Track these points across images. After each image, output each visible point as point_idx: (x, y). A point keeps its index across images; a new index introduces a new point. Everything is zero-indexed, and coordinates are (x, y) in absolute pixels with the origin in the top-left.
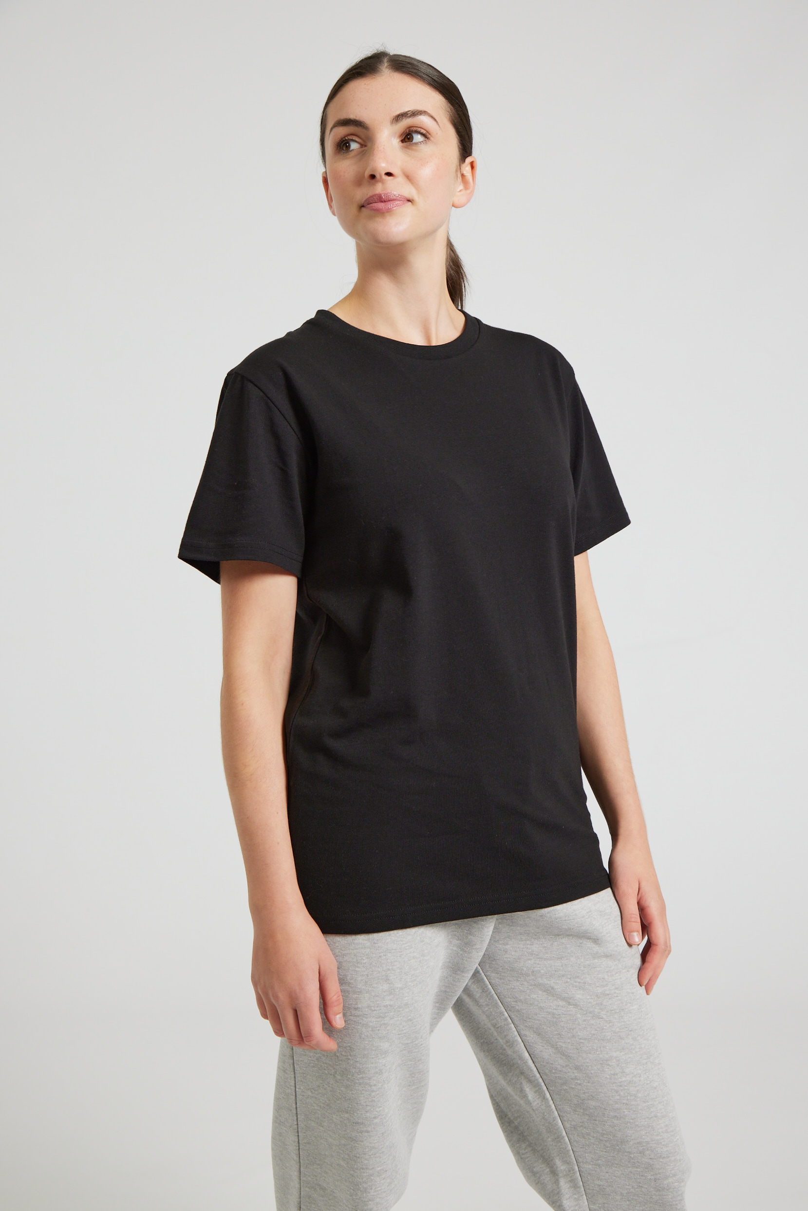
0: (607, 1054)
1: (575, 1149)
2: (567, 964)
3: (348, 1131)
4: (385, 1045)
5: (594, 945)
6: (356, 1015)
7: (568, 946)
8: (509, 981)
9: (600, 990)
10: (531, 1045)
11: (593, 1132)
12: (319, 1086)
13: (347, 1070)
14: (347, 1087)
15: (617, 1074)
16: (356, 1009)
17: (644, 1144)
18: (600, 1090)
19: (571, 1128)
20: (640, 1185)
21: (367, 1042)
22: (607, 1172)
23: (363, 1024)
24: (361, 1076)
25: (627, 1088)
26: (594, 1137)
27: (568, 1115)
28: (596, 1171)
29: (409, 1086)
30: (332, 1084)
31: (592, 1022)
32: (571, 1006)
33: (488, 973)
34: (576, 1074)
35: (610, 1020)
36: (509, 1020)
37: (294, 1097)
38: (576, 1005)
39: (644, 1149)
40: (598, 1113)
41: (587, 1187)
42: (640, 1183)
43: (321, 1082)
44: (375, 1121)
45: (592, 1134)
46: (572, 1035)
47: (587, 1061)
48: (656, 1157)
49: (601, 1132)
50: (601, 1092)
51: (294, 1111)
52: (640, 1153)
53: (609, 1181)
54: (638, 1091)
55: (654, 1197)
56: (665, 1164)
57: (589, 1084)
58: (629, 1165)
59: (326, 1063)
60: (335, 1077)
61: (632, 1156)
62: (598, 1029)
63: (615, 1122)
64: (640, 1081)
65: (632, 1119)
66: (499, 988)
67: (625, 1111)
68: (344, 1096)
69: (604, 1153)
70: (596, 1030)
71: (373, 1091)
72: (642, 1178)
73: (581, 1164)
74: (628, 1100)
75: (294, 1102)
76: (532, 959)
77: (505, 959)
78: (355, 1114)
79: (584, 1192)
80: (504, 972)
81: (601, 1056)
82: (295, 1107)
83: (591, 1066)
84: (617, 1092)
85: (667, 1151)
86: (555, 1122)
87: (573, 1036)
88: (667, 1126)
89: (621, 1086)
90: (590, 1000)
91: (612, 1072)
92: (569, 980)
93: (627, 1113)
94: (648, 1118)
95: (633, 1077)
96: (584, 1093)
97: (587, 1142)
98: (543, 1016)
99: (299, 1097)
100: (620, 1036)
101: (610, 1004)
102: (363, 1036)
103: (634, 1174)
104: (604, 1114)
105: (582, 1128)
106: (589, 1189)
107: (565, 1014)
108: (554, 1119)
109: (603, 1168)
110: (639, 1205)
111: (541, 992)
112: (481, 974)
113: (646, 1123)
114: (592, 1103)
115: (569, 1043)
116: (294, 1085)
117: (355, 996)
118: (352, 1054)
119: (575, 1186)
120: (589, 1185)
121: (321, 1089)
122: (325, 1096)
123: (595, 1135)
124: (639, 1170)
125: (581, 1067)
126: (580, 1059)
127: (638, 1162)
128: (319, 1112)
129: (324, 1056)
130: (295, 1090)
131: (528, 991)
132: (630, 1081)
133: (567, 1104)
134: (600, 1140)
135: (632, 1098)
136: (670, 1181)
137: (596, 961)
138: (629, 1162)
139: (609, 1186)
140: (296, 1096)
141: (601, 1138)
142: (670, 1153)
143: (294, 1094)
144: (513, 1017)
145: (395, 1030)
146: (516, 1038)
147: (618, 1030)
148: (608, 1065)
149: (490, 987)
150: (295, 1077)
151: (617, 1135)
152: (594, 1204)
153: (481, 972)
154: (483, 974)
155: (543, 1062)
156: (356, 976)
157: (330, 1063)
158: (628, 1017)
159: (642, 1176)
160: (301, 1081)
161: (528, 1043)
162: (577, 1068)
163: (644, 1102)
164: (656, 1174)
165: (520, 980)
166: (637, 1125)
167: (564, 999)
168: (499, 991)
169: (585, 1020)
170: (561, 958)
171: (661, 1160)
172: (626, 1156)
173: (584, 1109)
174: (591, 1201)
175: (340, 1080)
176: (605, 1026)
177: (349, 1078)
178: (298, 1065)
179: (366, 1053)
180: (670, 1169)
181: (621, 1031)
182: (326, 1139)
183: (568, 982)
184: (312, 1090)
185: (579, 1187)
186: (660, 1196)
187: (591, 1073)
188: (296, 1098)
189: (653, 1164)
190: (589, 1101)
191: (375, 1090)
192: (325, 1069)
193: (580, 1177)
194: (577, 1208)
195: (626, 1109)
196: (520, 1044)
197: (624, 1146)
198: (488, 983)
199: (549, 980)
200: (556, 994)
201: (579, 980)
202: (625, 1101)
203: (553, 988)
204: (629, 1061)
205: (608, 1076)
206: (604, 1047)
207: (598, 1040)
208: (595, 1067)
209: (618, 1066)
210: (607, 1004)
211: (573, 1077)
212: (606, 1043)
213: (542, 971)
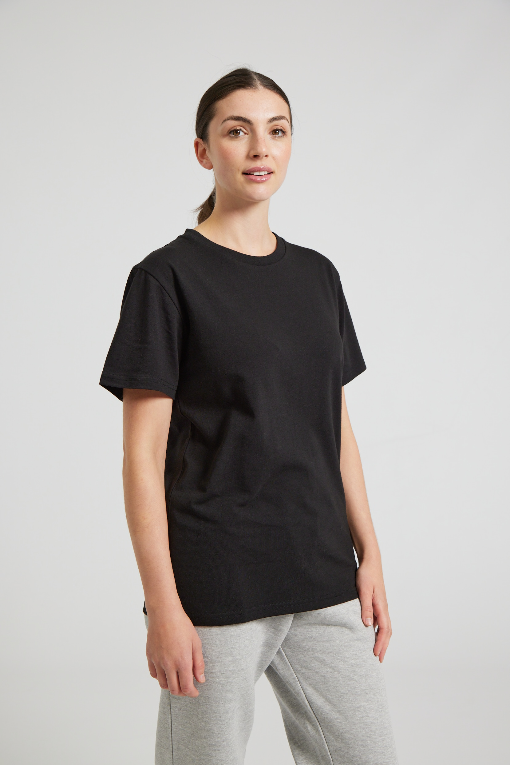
0: (358, 703)
2: (334, 645)
3: (206, 750)
4: (230, 695)
5: (350, 633)
6: (212, 676)
7: (334, 633)
8: (297, 654)
10: (310, 695)
11: (348, 753)
12: (187, 723)
13: (206, 711)
14: (206, 722)
16: (212, 673)
18: (353, 727)
21: (219, 694)
23: (216, 682)
24: (215, 715)
26: (347, 758)
27: (333, 742)
29: (244, 720)
30: (196, 721)
31: (349, 682)
32: (335, 672)
33: (285, 648)
34: (338, 716)
36: (297, 679)
37: (170, 730)
38: (339, 671)
40: (351, 742)
43: (188, 720)
44: (224, 743)
47: (346, 708)
50: (354, 729)
51: (170, 739)
59: (192, 708)
60: (197, 716)
62: (353, 688)
66: (291, 658)
68: (204, 728)
70: (351, 688)
71: (222, 724)
75: (171, 733)
76: (311, 641)
77: (295, 640)
78: (211, 739)
80: (294, 648)
81: (354, 705)
82: (171, 736)
83: (348, 711)
87: (337, 691)
90: (348, 669)
92: (335, 655)
96: (343, 729)
98: (318, 677)
99: (174, 730)
100: (366, 692)
102: (216, 690)
105: (340, 751)
107: (332, 677)
111: (317, 662)
114: (347, 736)
115: (334, 695)
116: (170, 722)
117: (211, 665)
118: (209, 701)
121: (188, 724)
122: (191, 729)
126: (341, 706)
128: (186, 739)
129: (190, 703)
130: (171, 725)
131: (309, 661)
133: (331, 735)
137: (352, 643)
140: (172, 729)
143: (170, 728)
144: (299, 677)
145: (236, 685)
146: (300, 691)
147: (364, 688)
148: (359, 711)
149: (285, 657)
150: (171, 717)
153: (280, 647)
154: (281, 649)
156: (212, 652)
157: (195, 707)
160: (175, 720)
162: (339, 712)
165: (304, 654)
167: (331, 667)
168: (291, 660)
169: (344, 681)
170: (330, 641)
173: (342, 739)
175: (201, 718)
176: (357, 686)
177: (207, 717)
178: (173, 709)
179: (218, 700)
181: (366, 689)
182: (191, 756)
183: (334, 657)
184: (182, 725)
187: (348, 716)
188: (172, 731)
190: (346, 734)
191: (224, 724)
192: (191, 712)
198: (284, 654)
199: (322, 655)
200: (326, 664)
201: (341, 656)
202: (369, 735)
203: (324, 660)
204: (371, 709)
205: (358, 719)
206: (356, 699)
207: (353, 695)
208: (350, 712)
209: (364, 712)
210: (358, 671)
211: (336, 718)
212: (358, 696)
213: (318, 649)
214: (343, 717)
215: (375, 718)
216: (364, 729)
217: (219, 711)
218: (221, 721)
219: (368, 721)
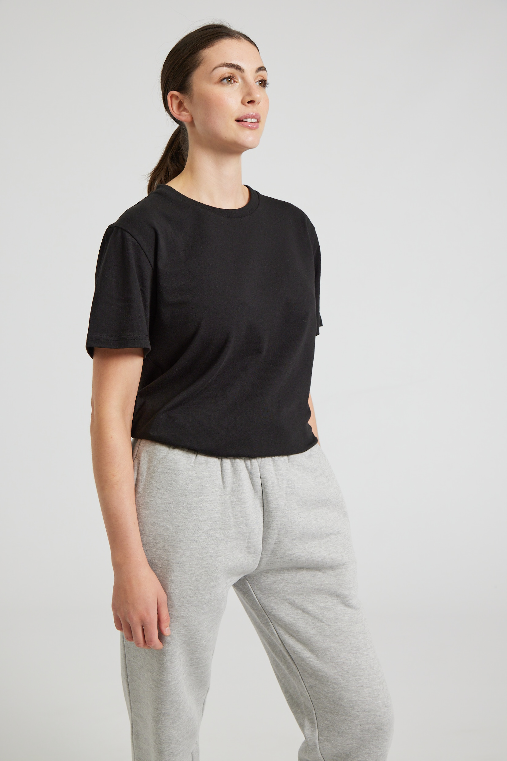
1: (312, 700)
5: (323, 577)
8: (268, 596)
10: (283, 635)
11: (322, 691)
15: (335, 657)
17: (354, 702)
18: (325, 666)
19: (309, 687)
20: (351, 728)
22: (331, 717)
25: (341, 666)
26: (322, 694)
27: (307, 679)
28: (324, 715)
33: (256, 591)
36: (269, 620)
39: (354, 705)
40: (324, 680)
41: (319, 724)
42: (350, 726)
45: (321, 692)
46: (305, 631)
48: (361, 711)
49: (327, 691)
50: (326, 667)
52: (351, 707)
53: (332, 722)
54: (349, 669)
55: (359, 735)
56: (367, 715)
57: (318, 662)
58: (344, 715)
61: (346, 709)
63: (335, 686)
64: (350, 663)
65: (346, 686)
66: (262, 600)
67: (341, 680)
69: (329, 704)
72: (352, 723)
73: (316, 709)
74: (342, 673)
76: (283, 583)
77: (266, 582)
79: (317, 727)
80: (266, 591)
81: (324, 645)
84: (335, 668)
85: (368, 708)
86: (300, 682)
88: (370, 693)
89: (338, 664)
91: (332, 656)
93: (342, 681)
94: (356, 686)
95: (345, 660)
97: (319, 697)
100: (335, 634)
103: (347, 721)
104: (328, 680)
106: (320, 726)
107: (301, 619)
108: (299, 680)
109: (329, 714)
110: (349, 740)
111: (288, 604)
112: (251, 591)
113: (355, 689)
115: (304, 636)
119: (312, 723)
120: (320, 723)
123: (323, 693)
124: (350, 718)
125: (313, 651)
127: (349, 713)
131: (280, 603)
132: (344, 662)
133: (306, 673)
134: (326, 696)
135: (345, 673)
136: (370, 726)
138: (344, 712)
139: (332, 725)
141: (327, 695)
142: (371, 710)
144: (271, 618)
146: (273, 631)
148: (329, 651)
149: (256, 599)
151: (337, 694)
152: (322, 736)
153: (251, 590)
154: (253, 591)
155: (289, 647)
159: (352, 722)
161: (281, 634)
163: (353, 676)
164: (361, 721)
165: (275, 595)
166: (349, 690)
167: (301, 609)
168: (262, 602)
169: (313, 623)
171: (365, 713)
172: (342, 708)
173: (316, 676)
174: (321, 734)
176: (326, 628)
180: (370, 719)
185: (315, 723)
186: (363, 734)
189: (359, 715)
190: (318, 672)
193: (315, 717)
194: (311, 736)
195: (342, 679)
196: (275, 635)
197: (341, 702)
198: (255, 597)
199: (292, 597)
200: (296, 606)
207: (322, 636)
208: (321, 652)
211: (308, 657)
212: (327, 638)
213: (289, 591)
214: (315, 656)
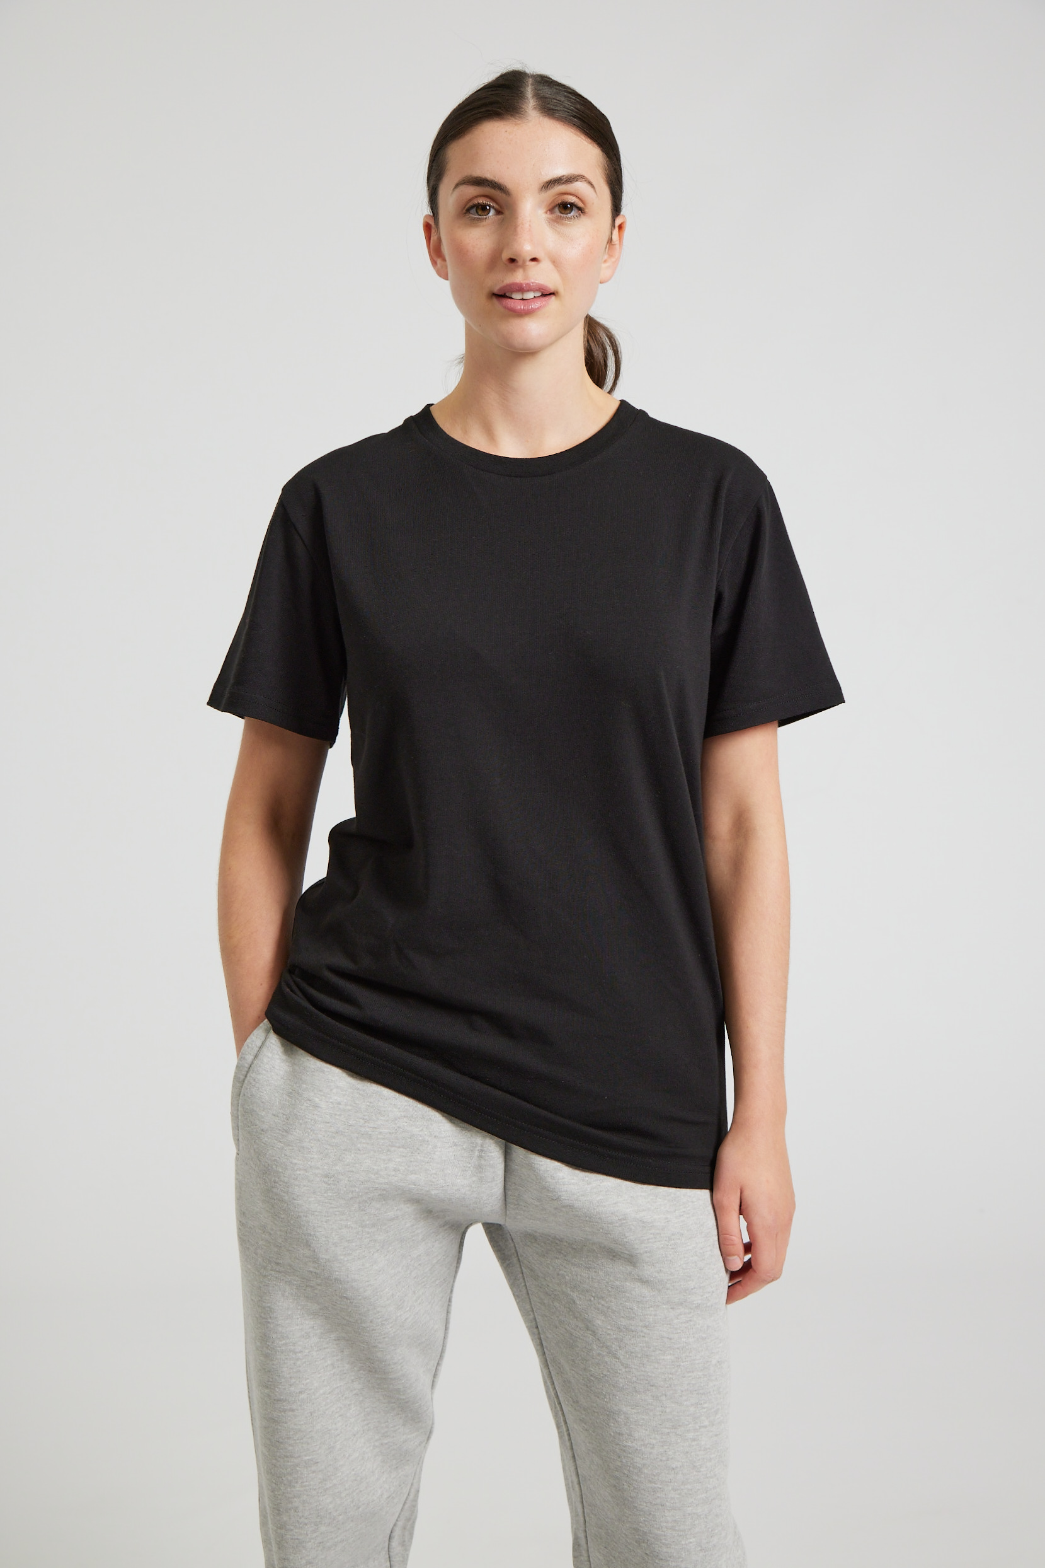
9: (624, 1322)
31: (607, 1359)
35: (627, 1364)
38: (594, 1333)
62: (612, 1371)
70: (608, 1371)
90: (609, 1332)
92: (592, 1299)
101: (632, 1344)
147: (634, 1379)
158: (652, 1367)
176: (620, 1370)
181: (639, 1382)
201: (603, 1303)
202: (626, 1472)
203: (574, 1302)
204: (641, 1424)
205: (612, 1434)
206: (614, 1395)
209: (625, 1425)
210: (628, 1343)
213: (567, 1277)
215: (647, 1442)
216: (619, 1457)
217: (291, 1333)
218: (296, 1353)
219: (629, 1444)
